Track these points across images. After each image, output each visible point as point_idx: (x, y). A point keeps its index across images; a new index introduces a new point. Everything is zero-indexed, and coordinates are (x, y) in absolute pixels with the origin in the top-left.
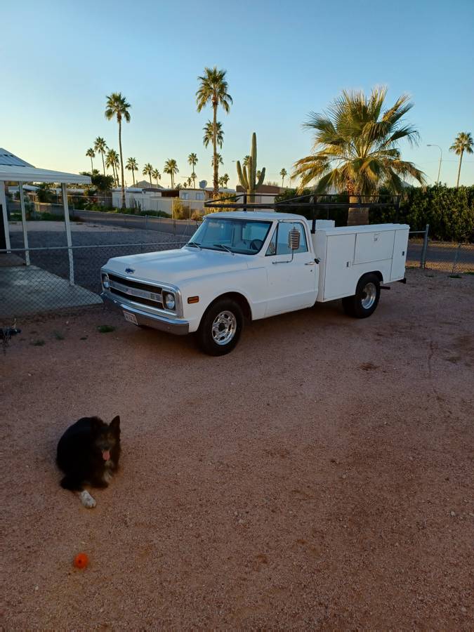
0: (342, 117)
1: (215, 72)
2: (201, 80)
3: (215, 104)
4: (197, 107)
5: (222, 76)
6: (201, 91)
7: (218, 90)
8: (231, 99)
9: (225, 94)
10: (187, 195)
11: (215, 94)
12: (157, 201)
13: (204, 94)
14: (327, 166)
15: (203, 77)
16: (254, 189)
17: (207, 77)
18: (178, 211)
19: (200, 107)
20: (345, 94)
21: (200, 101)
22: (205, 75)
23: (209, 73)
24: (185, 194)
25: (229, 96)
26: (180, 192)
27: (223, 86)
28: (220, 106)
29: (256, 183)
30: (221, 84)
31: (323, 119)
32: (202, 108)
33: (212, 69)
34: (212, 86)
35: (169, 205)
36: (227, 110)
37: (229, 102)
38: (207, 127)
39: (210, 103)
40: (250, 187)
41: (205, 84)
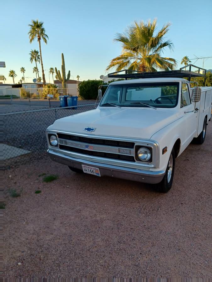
0: (133, 36)
1: (37, 22)
2: (30, 26)
3: (39, 39)
4: (30, 40)
5: (41, 25)
6: (30, 32)
7: (40, 32)
8: (47, 36)
9: (44, 34)
10: (27, 86)
11: (39, 34)
12: (11, 90)
13: (33, 34)
14: (128, 62)
15: (31, 24)
16: (65, 81)
17: (33, 25)
18: (24, 94)
19: (31, 41)
20: (136, 24)
21: (31, 38)
22: (32, 24)
23: (35, 23)
24: (25, 86)
25: (46, 35)
26: (23, 85)
27: (43, 30)
28: (42, 40)
29: (66, 79)
30: (41, 28)
31: (124, 37)
32: (32, 41)
33: (36, 20)
34: (37, 29)
35: (18, 92)
36: (46, 42)
37: (46, 38)
38: (31, 53)
39: (36, 39)
40: (63, 81)
41: (33, 29)
